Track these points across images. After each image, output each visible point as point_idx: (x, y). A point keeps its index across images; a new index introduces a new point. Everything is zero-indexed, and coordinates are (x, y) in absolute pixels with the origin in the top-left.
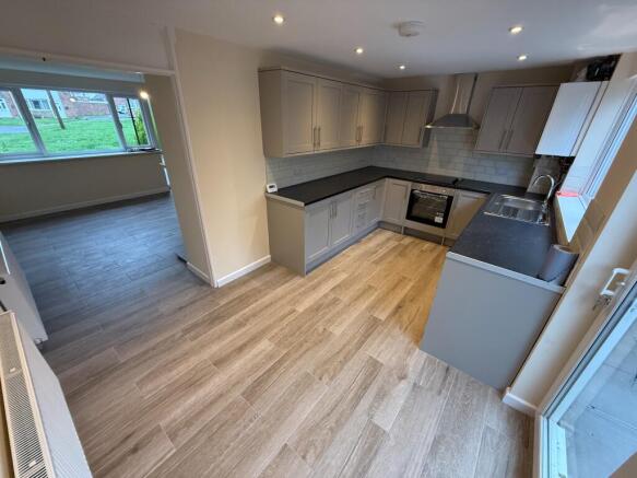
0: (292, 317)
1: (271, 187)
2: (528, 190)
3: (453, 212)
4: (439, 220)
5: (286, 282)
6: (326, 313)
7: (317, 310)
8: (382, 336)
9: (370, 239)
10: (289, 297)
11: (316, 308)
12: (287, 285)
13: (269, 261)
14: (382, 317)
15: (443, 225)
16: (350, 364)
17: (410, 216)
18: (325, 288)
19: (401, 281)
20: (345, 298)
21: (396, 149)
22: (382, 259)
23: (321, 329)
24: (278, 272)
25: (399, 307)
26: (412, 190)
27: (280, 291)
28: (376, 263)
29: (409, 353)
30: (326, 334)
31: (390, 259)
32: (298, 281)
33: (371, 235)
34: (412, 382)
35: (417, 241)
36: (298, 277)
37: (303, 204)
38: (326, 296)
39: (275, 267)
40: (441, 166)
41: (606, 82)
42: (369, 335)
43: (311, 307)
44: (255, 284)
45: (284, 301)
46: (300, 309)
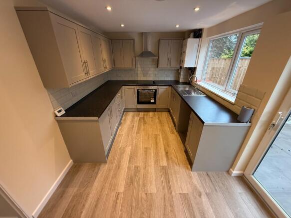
0: (120, 201)
1: (59, 111)
2: (180, 81)
3: (158, 96)
4: (152, 101)
5: (97, 173)
6: (138, 182)
7: (132, 182)
8: (174, 176)
9: (125, 120)
10: (107, 185)
11: (131, 182)
12: (99, 175)
13: (73, 163)
14: (165, 163)
15: (155, 103)
16: (176, 208)
17: (139, 103)
18: (125, 164)
19: (156, 137)
20: (140, 163)
21: (120, 70)
22: (139, 129)
23: (144, 195)
24: (85, 169)
25: (167, 153)
26: (138, 90)
27: (97, 184)
28: (138, 132)
29: (191, 177)
30: (149, 197)
31: (142, 127)
32: (104, 168)
33: (124, 117)
34: (204, 193)
35: (146, 113)
36: (102, 166)
37: (96, 118)
38: (129, 168)
39: (80, 166)
40: (144, 76)
41: (201, 39)
42: (169, 180)
43: (126, 183)
44: (72, 191)
45: (106, 191)
46: (121, 189)
